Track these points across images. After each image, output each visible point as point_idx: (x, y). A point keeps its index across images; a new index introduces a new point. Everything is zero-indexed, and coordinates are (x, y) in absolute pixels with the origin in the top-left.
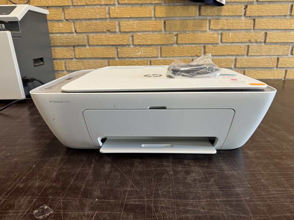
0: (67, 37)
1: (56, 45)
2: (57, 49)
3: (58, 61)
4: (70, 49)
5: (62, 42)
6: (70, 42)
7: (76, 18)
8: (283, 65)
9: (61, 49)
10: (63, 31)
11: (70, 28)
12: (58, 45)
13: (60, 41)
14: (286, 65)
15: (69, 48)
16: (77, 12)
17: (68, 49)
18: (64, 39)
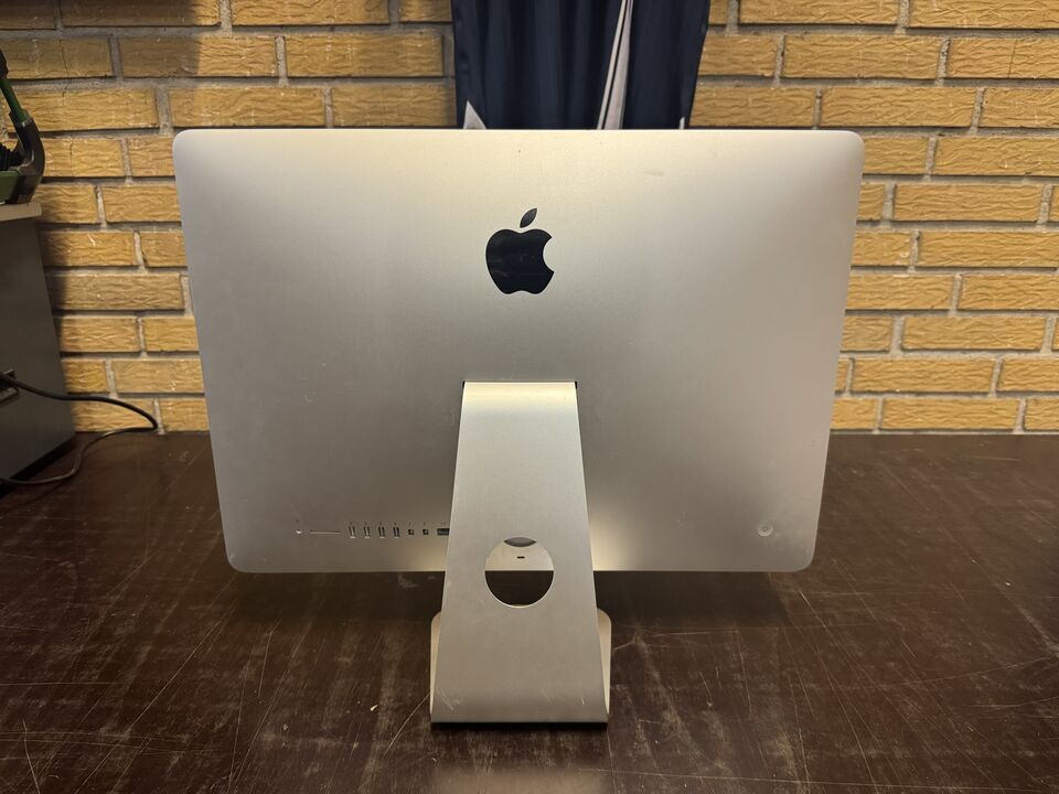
0: (113, 282)
1: (77, 307)
2: (82, 322)
3: (86, 360)
4: (126, 323)
5: (98, 299)
6: (125, 299)
7: (147, 219)
8: (871, 383)
9: (95, 320)
10: (100, 260)
11: (125, 250)
12: (85, 307)
13: (91, 294)
14: (881, 385)
15: (123, 317)
16: (149, 198)
17: (120, 323)
18: (107, 288)
